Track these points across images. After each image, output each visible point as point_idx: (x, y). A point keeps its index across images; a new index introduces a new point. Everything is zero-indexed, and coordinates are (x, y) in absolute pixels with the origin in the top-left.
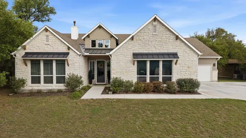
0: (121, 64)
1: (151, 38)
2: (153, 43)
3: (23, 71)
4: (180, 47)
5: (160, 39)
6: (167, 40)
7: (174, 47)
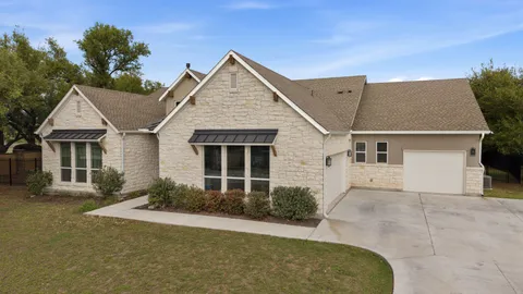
0: (175, 151)
1: (227, 99)
2: (232, 109)
3: (51, 161)
4: (283, 118)
5: (244, 102)
6: (258, 102)
7: (271, 117)
